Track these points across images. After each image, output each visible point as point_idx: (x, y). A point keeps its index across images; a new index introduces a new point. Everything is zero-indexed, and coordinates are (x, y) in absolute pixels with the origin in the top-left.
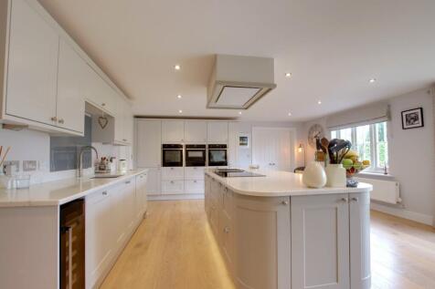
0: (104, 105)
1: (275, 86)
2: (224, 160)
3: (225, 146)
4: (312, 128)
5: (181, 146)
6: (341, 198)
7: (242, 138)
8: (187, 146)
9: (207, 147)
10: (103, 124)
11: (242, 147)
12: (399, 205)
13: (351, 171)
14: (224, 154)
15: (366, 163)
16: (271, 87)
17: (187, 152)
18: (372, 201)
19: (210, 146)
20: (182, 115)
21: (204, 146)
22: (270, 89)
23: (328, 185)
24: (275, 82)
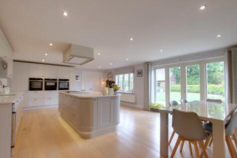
0: (6, 57)
1: (94, 59)
2: (67, 87)
3: (68, 80)
4: (109, 74)
5: (42, 79)
6: (112, 98)
7: (77, 76)
8: (46, 79)
9: (58, 80)
10: (5, 67)
11: (77, 81)
12: (135, 103)
13: (115, 90)
14: (67, 84)
15: (120, 88)
16: (92, 59)
17: (46, 83)
18: (121, 101)
19: (60, 80)
20: (44, 62)
21: (56, 80)
22: (91, 60)
23: (109, 94)
24: (94, 58)
